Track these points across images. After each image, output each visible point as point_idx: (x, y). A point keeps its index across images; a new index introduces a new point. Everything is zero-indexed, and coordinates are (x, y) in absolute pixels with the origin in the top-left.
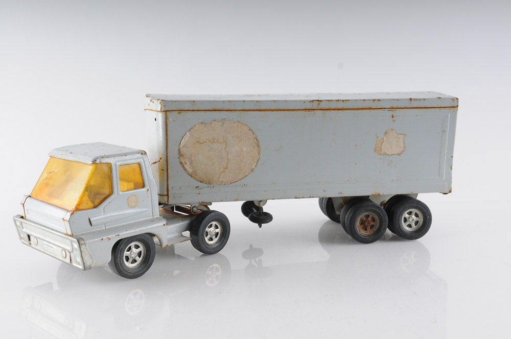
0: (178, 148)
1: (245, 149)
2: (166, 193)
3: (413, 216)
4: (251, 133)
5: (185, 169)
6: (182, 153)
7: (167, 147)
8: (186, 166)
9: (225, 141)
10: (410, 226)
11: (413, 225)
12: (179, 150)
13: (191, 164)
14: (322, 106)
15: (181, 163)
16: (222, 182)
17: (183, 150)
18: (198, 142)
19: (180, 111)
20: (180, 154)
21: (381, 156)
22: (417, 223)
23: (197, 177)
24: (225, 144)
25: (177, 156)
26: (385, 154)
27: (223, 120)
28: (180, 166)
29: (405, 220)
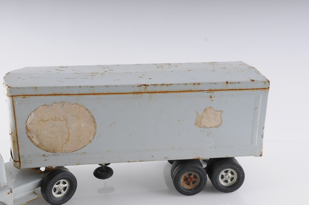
0: (25, 125)
1: (83, 125)
2: (18, 160)
3: (230, 174)
4: (87, 112)
5: (33, 142)
6: (30, 129)
7: (16, 124)
8: (33, 139)
9: (66, 120)
10: (226, 181)
11: (229, 181)
12: (26, 126)
13: (37, 137)
14: (149, 89)
15: (29, 137)
16: (65, 151)
17: (30, 127)
18: (42, 120)
19: (25, 96)
20: (28, 130)
21: (201, 129)
22: (232, 179)
23: (43, 148)
24: (65, 121)
25: (25, 131)
26: (204, 127)
27: (63, 103)
28: (28, 139)
29: (222, 177)
